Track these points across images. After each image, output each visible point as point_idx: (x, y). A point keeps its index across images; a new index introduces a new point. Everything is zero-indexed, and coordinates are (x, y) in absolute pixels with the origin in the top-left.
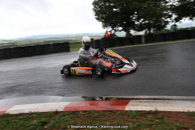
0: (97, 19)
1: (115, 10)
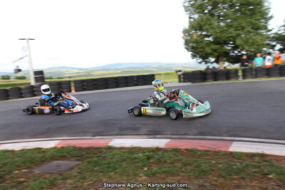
0: (186, 48)
1: (206, 39)
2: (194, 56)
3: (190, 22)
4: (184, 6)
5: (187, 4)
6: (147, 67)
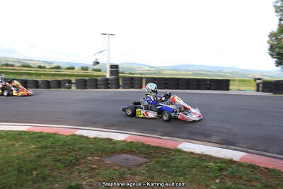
2: (278, 64)
3: (280, 25)
4: (276, 7)
5: (279, 4)
6: (220, 71)
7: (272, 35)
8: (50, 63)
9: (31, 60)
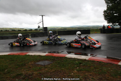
0: (105, 19)
1: (115, 15)
4: (105, 1)
7: (105, 12)
8: (23, 29)
9: (15, 28)
